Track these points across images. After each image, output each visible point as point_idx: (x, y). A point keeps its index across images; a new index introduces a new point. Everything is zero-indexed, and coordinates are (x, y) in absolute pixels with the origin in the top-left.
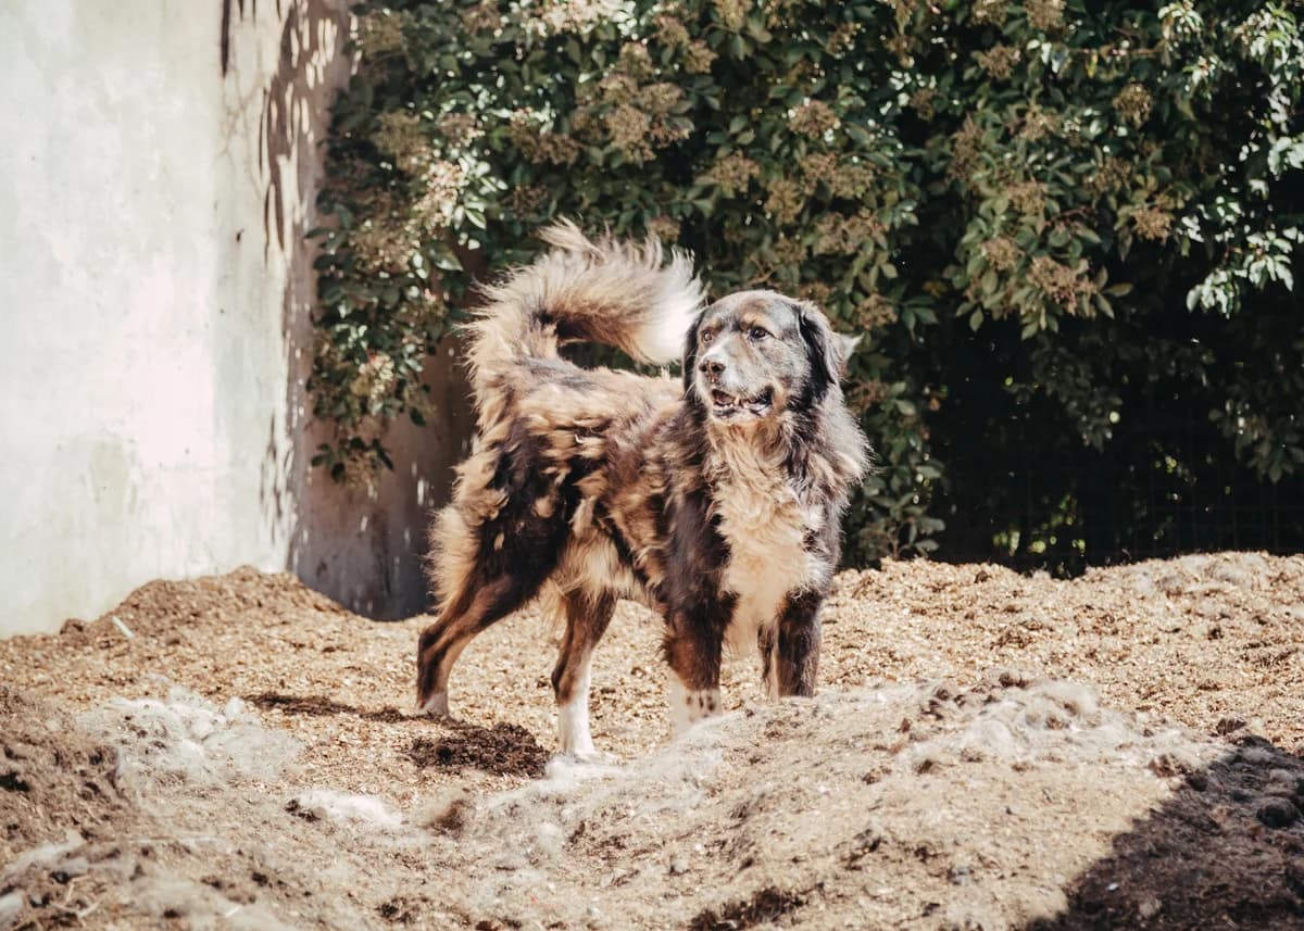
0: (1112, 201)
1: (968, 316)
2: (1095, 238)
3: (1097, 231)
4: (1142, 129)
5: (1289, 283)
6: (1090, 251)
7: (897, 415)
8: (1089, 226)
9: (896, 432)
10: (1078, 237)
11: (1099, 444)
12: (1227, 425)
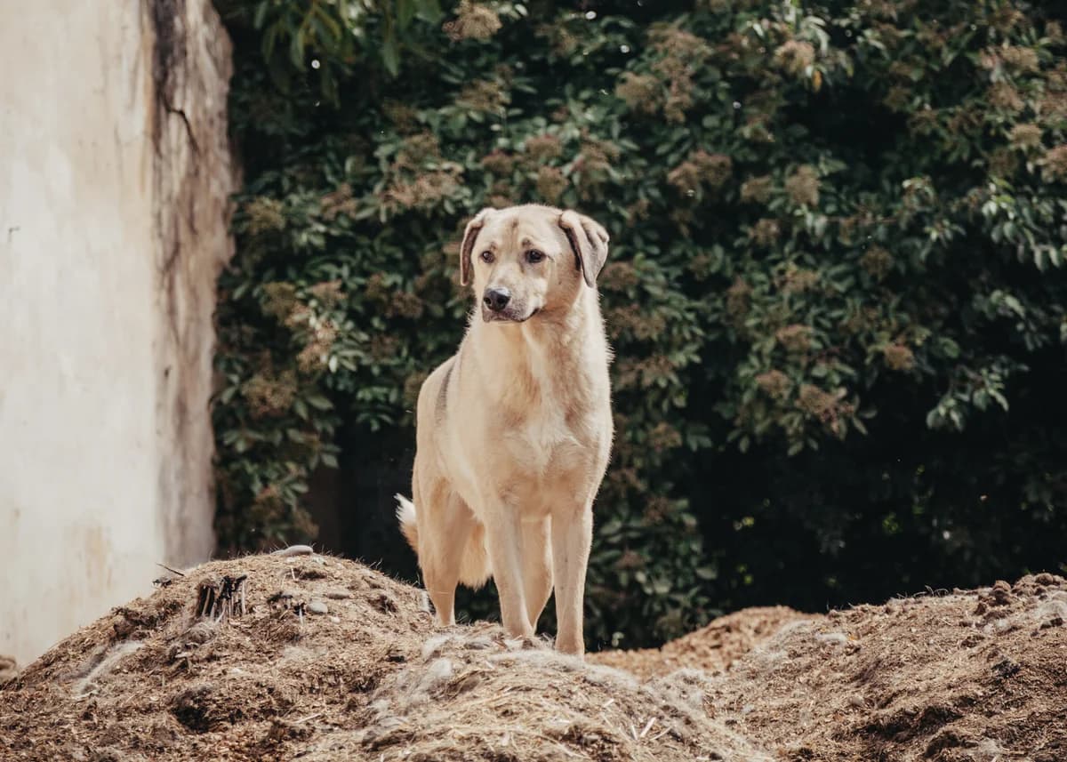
0: (862, 339)
1: (737, 441)
2: (849, 371)
3: (852, 365)
4: (882, 284)
5: (1006, 406)
6: (846, 382)
7: (681, 525)
8: (843, 360)
9: (679, 539)
10: (836, 370)
11: (834, 550)
12: (934, 538)
